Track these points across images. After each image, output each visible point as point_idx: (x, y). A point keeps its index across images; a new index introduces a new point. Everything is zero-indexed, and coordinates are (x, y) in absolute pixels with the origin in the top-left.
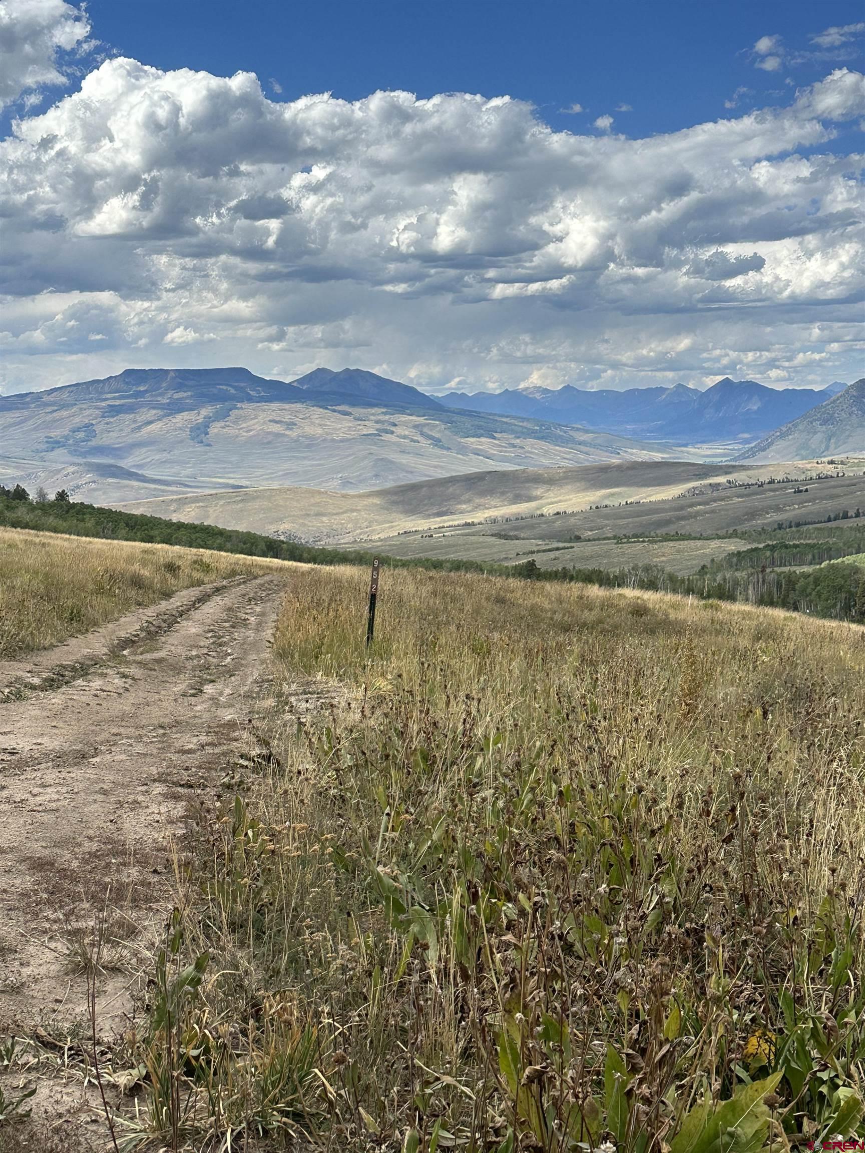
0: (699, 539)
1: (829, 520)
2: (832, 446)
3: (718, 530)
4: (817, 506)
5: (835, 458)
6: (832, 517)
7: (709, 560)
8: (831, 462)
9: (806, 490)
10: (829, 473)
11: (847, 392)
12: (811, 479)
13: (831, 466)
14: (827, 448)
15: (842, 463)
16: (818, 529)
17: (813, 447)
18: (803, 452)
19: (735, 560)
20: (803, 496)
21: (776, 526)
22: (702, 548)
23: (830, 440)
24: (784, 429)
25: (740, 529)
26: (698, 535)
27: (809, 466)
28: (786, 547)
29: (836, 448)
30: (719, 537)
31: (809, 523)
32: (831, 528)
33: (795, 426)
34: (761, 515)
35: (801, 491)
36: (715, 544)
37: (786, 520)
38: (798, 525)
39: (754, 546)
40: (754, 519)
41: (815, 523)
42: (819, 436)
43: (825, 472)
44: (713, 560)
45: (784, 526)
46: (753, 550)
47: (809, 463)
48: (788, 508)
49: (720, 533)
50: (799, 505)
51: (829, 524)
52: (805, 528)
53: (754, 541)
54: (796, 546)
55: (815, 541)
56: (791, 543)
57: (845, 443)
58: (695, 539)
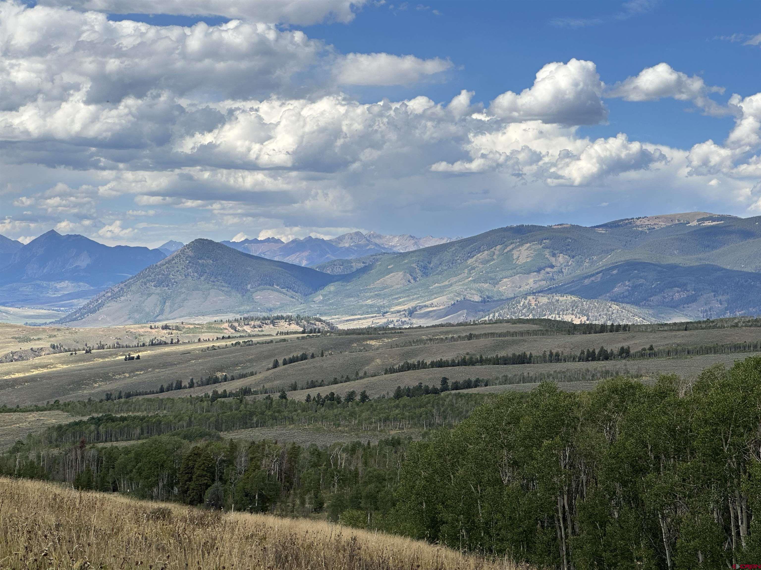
0: (15, 411)
1: (162, 391)
2: (167, 309)
3: (39, 400)
4: (149, 375)
5: (169, 323)
6: (165, 387)
7: (26, 435)
8: (166, 327)
9: (138, 357)
10: (163, 339)
11: (183, 251)
12: (144, 345)
13: (165, 331)
14: (162, 312)
15: (177, 328)
16: (149, 400)
17: (147, 310)
18: (137, 316)
19: (55, 434)
20: (135, 364)
21: (104, 397)
22: (19, 421)
23: (165, 303)
24: (116, 290)
25: (62, 400)
26: (14, 407)
27: (142, 331)
28: (113, 420)
29: (171, 312)
30: (38, 409)
31: (140, 394)
32: (162, 400)
33: (128, 286)
34: (88, 384)
35: (133, 358)
36: (32, 417)
37: (116, 390)
38: (128, 395)
39: (77, 419)
40: (80, 388)
41: (146, 394)
42: (154, 299)
43: (159, 338)
44: (30, 436)
45: (113, 397)
46: (76, 424)
47: (142, 327)
48: (117, 377)
49: (40, 405)
50: (130, 373)
51: (161, 396)
52: (134, 399)
53: (78, 413)
54: (123, 419)
55: (145, 414)
56: (118, 416)
57: (180, 307)
58: (10, 411)
